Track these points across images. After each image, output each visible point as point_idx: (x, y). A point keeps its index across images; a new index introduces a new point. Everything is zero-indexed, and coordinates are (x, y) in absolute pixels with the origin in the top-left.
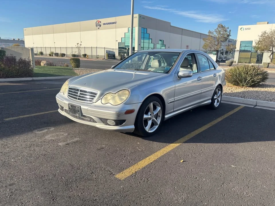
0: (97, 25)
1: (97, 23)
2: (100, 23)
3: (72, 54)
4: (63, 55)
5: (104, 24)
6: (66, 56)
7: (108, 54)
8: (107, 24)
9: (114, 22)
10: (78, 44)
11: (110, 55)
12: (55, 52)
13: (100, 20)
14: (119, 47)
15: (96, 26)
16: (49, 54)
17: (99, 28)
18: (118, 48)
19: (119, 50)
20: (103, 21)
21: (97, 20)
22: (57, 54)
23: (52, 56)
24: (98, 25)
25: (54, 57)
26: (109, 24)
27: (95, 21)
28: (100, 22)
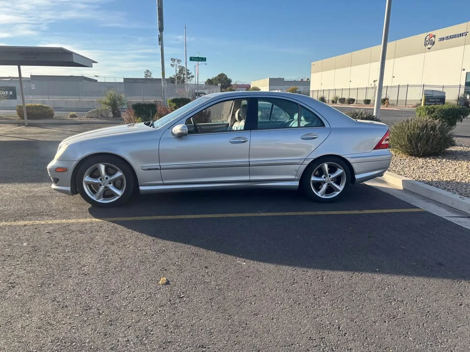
0: (428, 43)
1: (427, 39)
2: (433, 38)
3: (364, 99)
4: (351, 101)
5: (442, 39)
6: (355, 102)
7: (426, 97)
8: (447, 38)
9: (461, 32)
10: (374, 81)
11: (433, 99)
12: (341, 97)
13: (433, 33)
14: (466, 82)
15: (425, 45)
16: (332, 100)
17: (429, 49)
18: (463, 84)
19: (465, 89)
20: (439, 33)
21: (428, 33)
22: (342, 101)
23: (336, 103)
24: (430, 43)
25: (339, 105)
26: (451, 37)
27: (425, 35)
28: (434, 36)
